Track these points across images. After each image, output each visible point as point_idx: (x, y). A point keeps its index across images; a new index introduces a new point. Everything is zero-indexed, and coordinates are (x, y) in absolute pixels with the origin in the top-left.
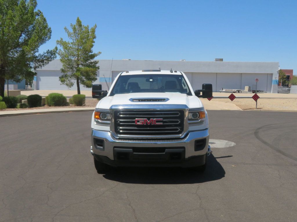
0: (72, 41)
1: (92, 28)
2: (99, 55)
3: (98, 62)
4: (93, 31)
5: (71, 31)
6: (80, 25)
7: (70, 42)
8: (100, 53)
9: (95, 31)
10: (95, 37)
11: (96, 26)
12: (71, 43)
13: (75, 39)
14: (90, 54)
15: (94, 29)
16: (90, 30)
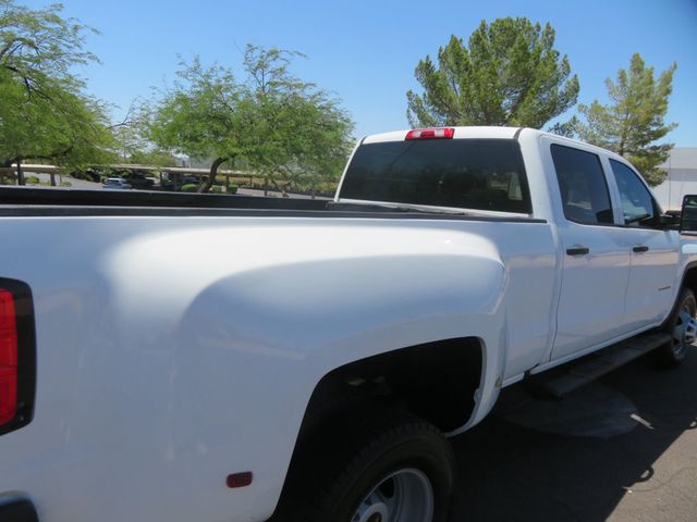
0: (614, 105)
1: (665, 71)
2: (672, 130)
3: (673, 145)
4: (667, 79)
5: (616, 83)
6: (638, 70)
7: (609, 106)
8: (675, 126)
9: (671, 78)
10: (668, 92)
11: (675, 66)
12: (612, 107)
13: (622, 98)
14: (654, 129)
15: (670, 74)
16: (656, 77)
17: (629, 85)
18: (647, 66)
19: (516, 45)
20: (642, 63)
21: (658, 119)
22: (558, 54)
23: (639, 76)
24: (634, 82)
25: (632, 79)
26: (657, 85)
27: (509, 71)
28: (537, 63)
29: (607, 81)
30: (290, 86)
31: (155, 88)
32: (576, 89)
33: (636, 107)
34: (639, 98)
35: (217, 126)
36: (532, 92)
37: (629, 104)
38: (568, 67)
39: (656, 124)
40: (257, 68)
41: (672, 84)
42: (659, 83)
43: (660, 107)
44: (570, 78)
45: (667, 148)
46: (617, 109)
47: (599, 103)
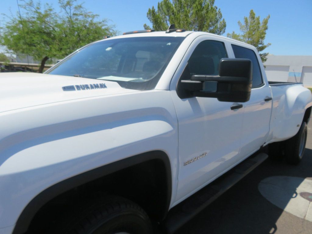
0: (243, 34)
1: (265, 19)
2: (268, 46)
3: (268, 54)
4: (266, 22)
5: (243, 23)
6: (253, 18)
7: (240, 35)
8: (270, 44)
9: (267, 22)
10: (266, 28)
11: (269, 16)
12: (242, 35)
13: (246, 31)
14: (260, 46)
15: (267, 20)
16: (261, 21)
17: (249, 25)
18: (256, 16)
19: (197, 3)
20: (254, 14)
21: (261, 41)
22: (217, 8)
23: (253, 21)
24: (251, 23)
25: (251, 22)
26: (261, 25)
27: (194, 15)
28: (207, 12)
29: (239, 23)
30: (86, 16)
31: (4, 15)
32: (225, 26)
33: (253, 35)
34: (254, 31)
35: (45, 37)
36: (206, 26)
37: (249, 34)
38: (221, 15)
39: (261, 44)
40: (67, 5)
41: (267, 25)
42: (262, 25)
43: (263, 36)
44: (222, 20)
45: (265, 55)
46: (244, 36)
47: (235, 33)
